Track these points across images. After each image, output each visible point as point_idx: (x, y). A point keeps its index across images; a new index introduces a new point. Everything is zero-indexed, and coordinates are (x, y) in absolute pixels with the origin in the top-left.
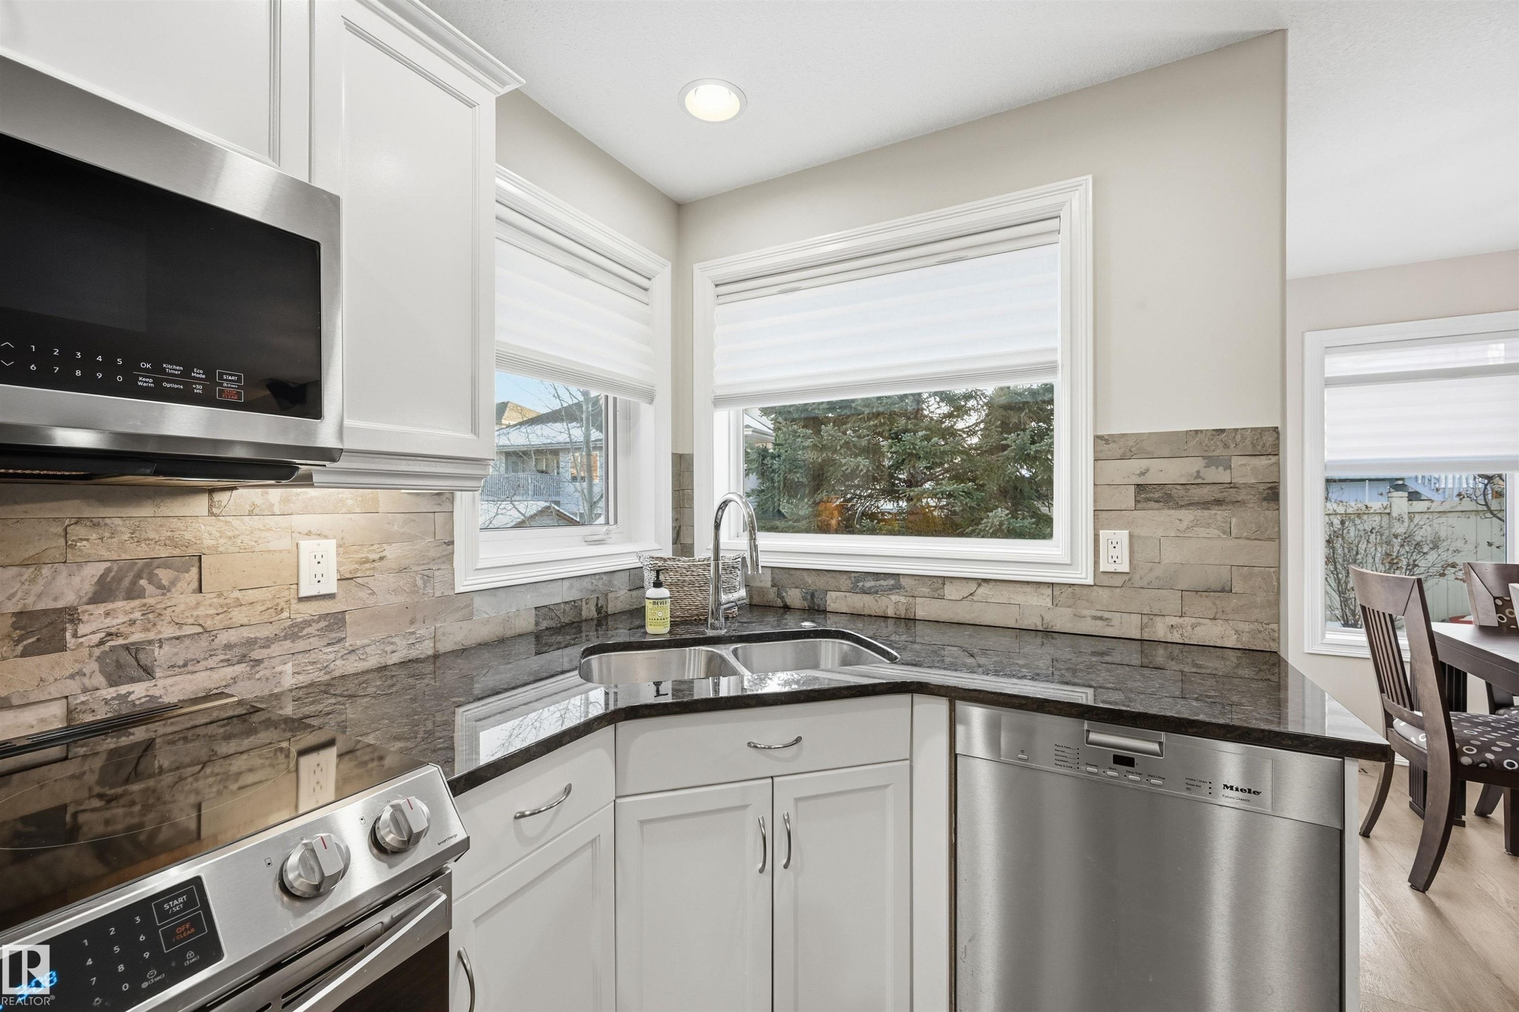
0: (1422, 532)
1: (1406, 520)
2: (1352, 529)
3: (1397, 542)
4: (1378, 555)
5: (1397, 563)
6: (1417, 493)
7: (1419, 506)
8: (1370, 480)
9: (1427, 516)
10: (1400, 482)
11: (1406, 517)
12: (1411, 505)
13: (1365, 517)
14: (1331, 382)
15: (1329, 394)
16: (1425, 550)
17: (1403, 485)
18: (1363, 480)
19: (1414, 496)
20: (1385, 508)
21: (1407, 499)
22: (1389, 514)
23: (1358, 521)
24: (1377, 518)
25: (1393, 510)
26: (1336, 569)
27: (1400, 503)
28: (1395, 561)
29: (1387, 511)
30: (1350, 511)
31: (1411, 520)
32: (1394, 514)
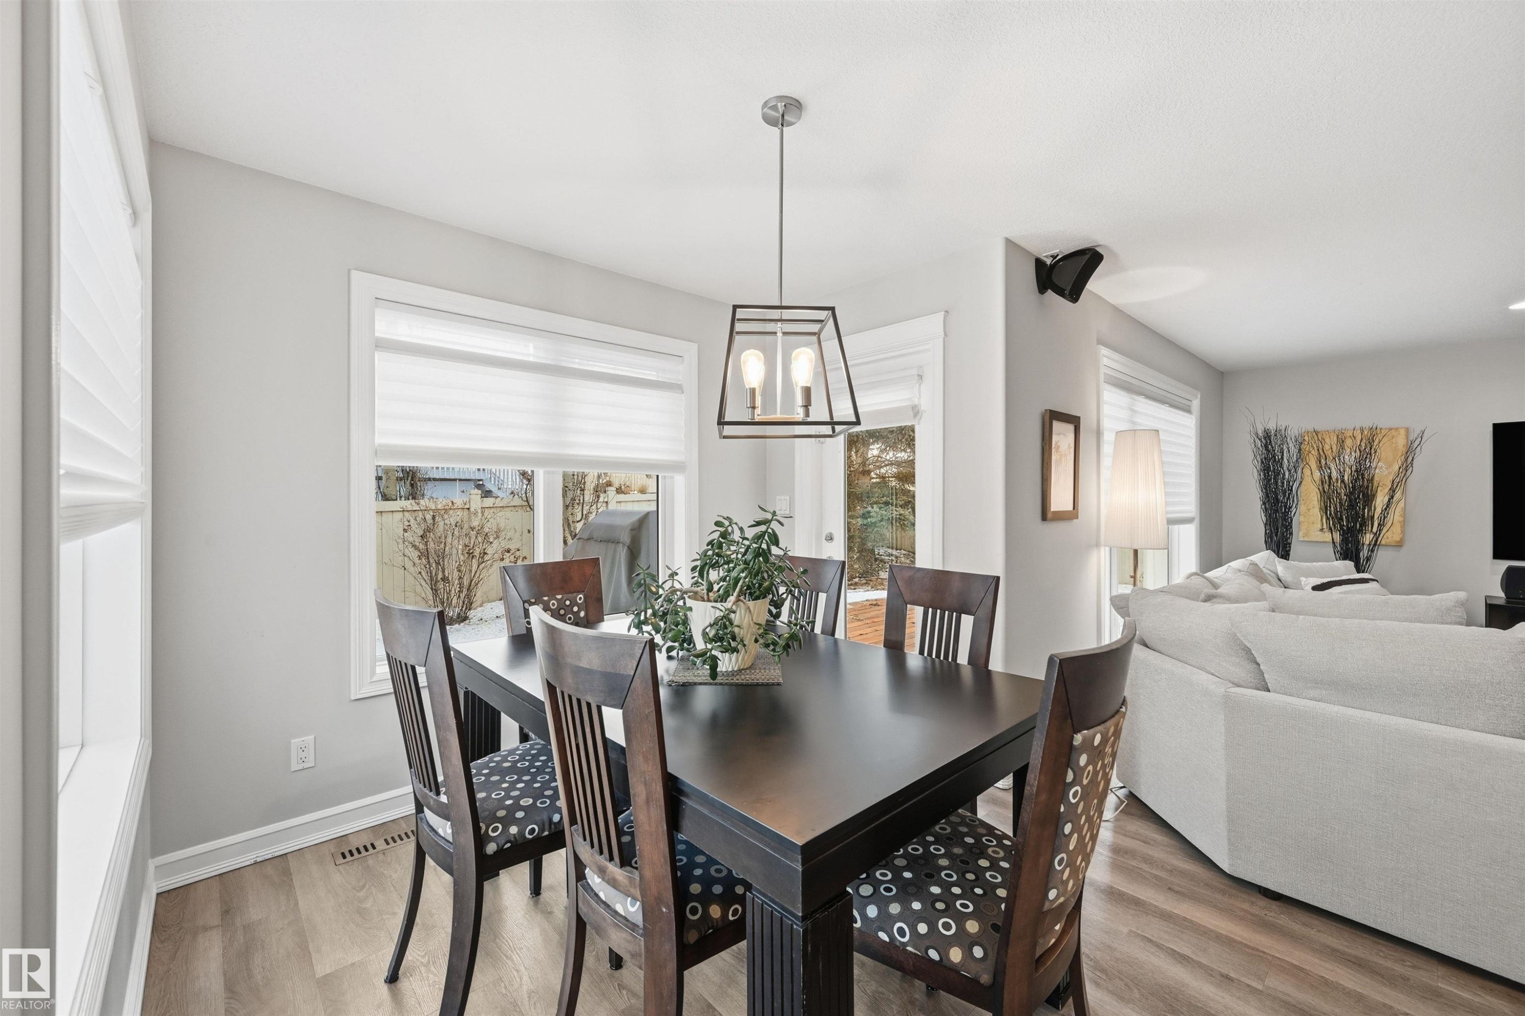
0: (489, 525)
1: (480, 515)
2: (441, 524)
3: (473, 533)
4: (460, 547)
5: (473, 553)
6: (490, 492)
7: (489, 502)
8: (460, 480)
9: (492, 510)
10: (481, 483)
11: (480, 511)
12: (482, 501)
13: (451, 512)
14: (381, 345)
15: (381, 359)
16: (491, 540)
17: (483, 484)
18: (455, 480)
19: (487, 494)
20: (465, 504)
21: (480, 496)
22: (469, 509)
23: (446, 516)
24: (459, 513)
25: (471, 505)
26: (429, 562)
27: (476, 500)
28: (471, 551)
29: (467, 506)
30: (439, 507)
31: (483, 513)
32: (472, 510)
